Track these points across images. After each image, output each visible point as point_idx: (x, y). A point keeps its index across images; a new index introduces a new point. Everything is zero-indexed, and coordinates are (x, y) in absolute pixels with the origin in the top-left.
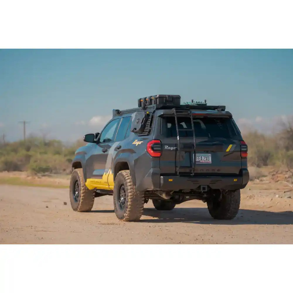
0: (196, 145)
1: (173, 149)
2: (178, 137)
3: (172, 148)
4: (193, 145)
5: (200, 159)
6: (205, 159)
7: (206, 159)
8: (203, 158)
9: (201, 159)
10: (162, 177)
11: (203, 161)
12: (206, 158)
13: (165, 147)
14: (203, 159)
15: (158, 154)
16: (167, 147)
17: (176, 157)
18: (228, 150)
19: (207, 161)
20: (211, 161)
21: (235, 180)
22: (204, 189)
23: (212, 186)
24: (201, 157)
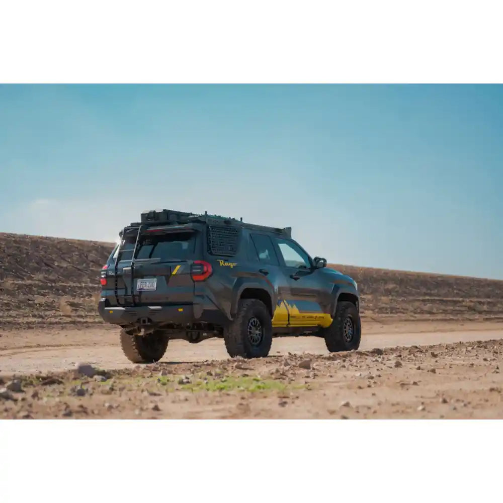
5: (144, 286)
6: (150, 286)
11: (147, 288)
13: (109, 273)
17: (116, 285)
18: (174, 273)
19: (152, 288)
20: (155, 286)
21: (181, 310)
22: (144, 321)
23: (152, 318)
24: (146, 283)
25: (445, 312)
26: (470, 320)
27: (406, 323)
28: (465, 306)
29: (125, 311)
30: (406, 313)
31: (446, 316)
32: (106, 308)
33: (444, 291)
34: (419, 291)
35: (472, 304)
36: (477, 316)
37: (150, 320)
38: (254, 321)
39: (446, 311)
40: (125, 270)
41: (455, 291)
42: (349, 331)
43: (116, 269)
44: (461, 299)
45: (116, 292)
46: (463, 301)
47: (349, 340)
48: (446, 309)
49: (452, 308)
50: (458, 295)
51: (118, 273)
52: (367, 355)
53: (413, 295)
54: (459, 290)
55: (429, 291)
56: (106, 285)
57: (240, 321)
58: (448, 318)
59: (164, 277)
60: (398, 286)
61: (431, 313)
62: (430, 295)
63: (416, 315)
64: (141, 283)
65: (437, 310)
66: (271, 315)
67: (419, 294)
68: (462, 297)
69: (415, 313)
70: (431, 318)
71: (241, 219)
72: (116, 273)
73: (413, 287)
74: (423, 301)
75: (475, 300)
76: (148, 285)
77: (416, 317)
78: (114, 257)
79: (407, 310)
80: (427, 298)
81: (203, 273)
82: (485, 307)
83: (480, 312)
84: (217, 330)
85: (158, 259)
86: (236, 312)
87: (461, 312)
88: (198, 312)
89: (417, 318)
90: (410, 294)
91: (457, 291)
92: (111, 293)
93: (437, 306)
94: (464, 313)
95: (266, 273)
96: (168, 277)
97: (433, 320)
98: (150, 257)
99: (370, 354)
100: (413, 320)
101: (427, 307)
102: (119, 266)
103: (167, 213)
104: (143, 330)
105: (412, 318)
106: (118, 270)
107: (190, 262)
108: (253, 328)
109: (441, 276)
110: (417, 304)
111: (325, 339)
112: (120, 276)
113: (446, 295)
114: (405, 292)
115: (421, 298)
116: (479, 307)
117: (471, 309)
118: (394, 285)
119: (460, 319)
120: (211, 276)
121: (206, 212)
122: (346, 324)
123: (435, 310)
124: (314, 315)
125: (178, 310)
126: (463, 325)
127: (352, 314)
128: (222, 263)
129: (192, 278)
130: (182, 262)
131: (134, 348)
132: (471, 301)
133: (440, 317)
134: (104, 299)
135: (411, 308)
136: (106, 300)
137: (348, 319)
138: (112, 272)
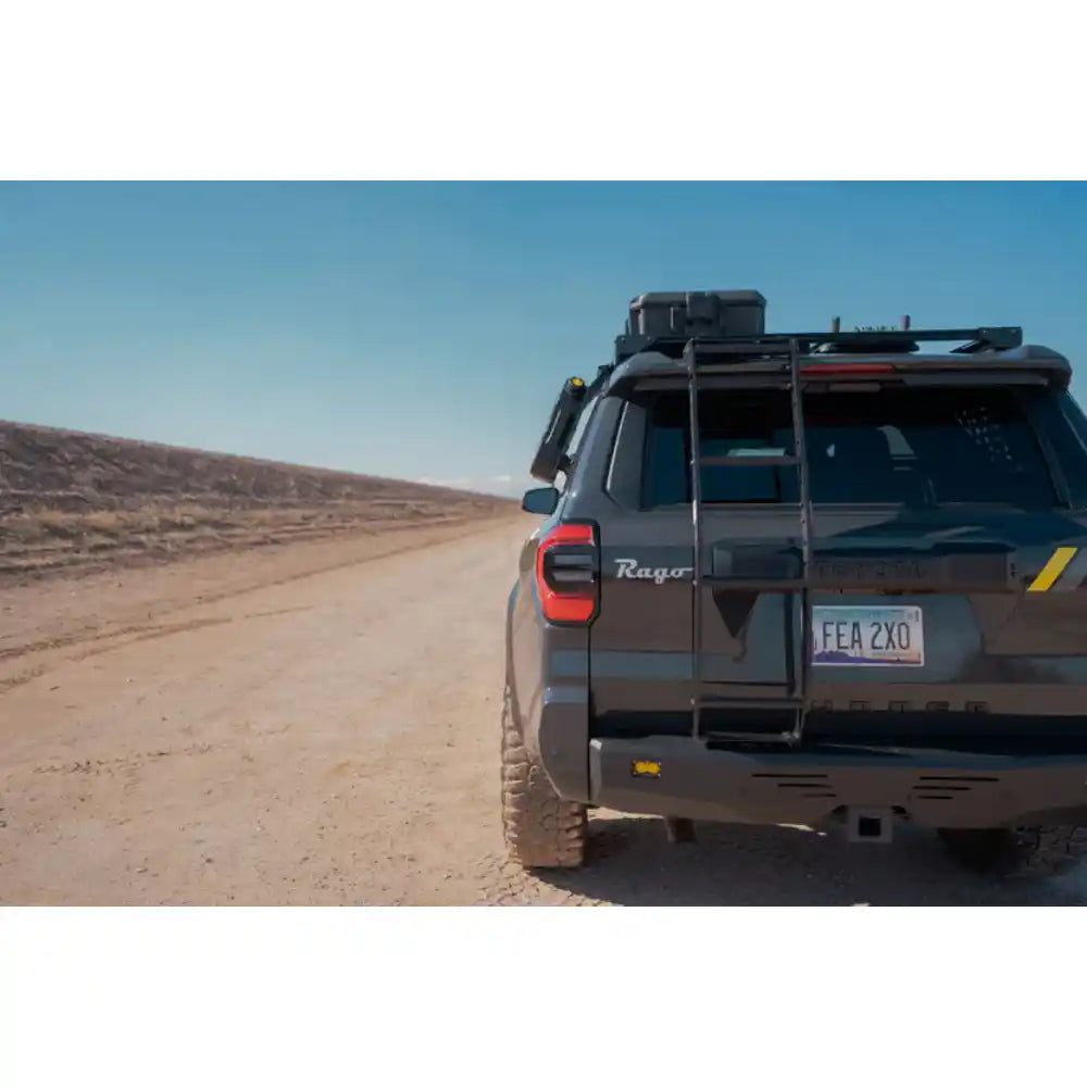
0: (816, 553)
1: (669, 580)
2: (695, 503)
3: (660, 576)
4: (799, 553)
5: (846, 641)
6: (882, 640)
7: (890, 639)
8: (867, 632)
9: (857, 641)
10: (596, 744)
11: (869, 653)
12: (890, 632)
13: (619, 565)
14: (866, 641)
15: (580, 610)
16: (628, 565)
18: (1040, 583)
19: (899, 654)
20: (919, 648)
22: (872, 827)
24: (856, 625)
76: (868, 635)
138: (640, 565)
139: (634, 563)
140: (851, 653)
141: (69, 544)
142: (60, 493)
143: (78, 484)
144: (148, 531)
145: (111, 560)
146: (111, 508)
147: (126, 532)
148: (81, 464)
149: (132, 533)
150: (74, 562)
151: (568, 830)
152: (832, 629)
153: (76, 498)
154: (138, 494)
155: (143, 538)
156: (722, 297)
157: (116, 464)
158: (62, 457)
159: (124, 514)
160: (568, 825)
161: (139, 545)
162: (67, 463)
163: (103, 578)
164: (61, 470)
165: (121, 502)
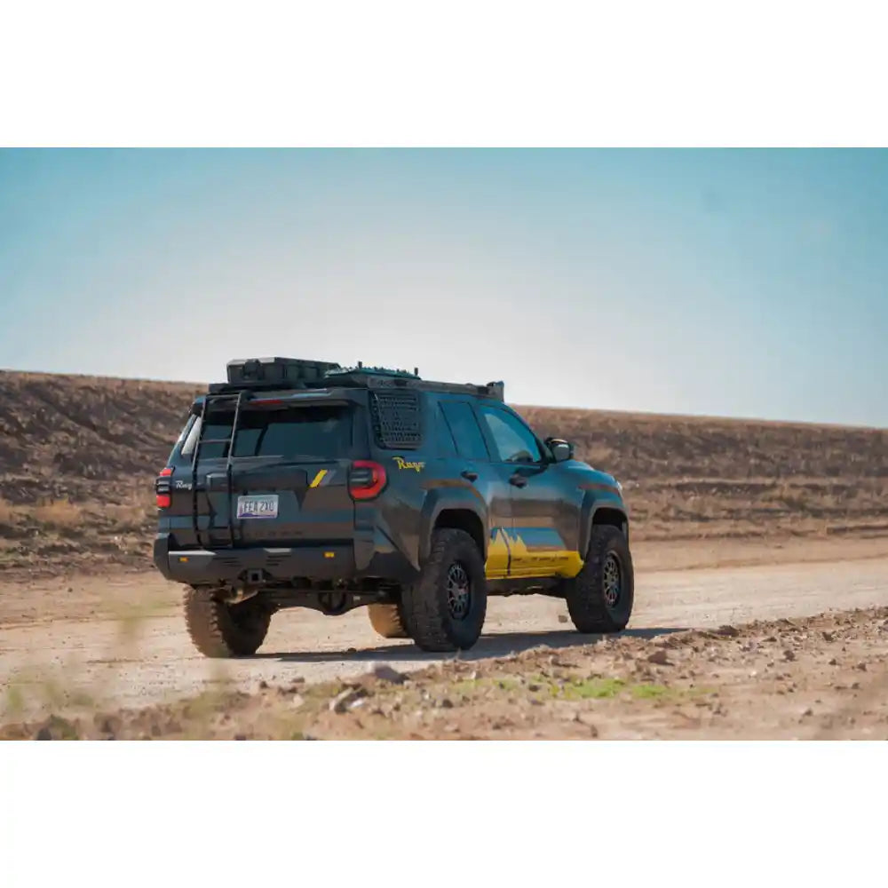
3: (190, 487)
5: (252, 509)
6: (264, 508)
7: (266, 508)
8: (260, 505)
9: (256, 509)
11: (259, 512)
12: (267, 505)
13: (177, 483)
14: (259, 509)
16: (180, 483)
17: (195, 507)
18: (315, 484)
19: (269, 513)
20: (276, 510)
21: (330, 555)
22: (255, 577)
23: (272, 570)
24: (256, 504)
25: (733, 514)
26: (796, 534)
27: (651, 544)
28: (780, 499)
29: (214, 558)
30: (645, 519)
31: (736, 526)
32: (170, 553)
33: (724, 462)
34: (666, 463)
35: (796, 494)
36: (810, 524)
37: (266, 575)
38: (456, 571)
39: (739, 511)
40: (212, 479)
41: (752, 461)
42: (611, 581)
43: (195, 477)
44: (768, 481)
45: (195, 522)
46: (774, 486)
47: (612, 600)
48: (734, 507)
49: (748, 504)
50: (759, 470)
51: (199, 484)
52: (714, 638)
53: (654, 475)
54: (762, 457)
55: (689, 464)
56: (170, 505)
57: (435, 572)
58: (741, 530)
59: (292, 492)
60: (617, 453)
61: (701, 518)
62: (695, 472)
63: (669, 525)
64: (246, 503)
65: (714, 510)
66: (483, 557)
67: (666, 471)
68: (769, 475)
69: (666, 519)
70: (704, 531)
71: (416, 370)
72: (195, 484)
73: (652, 455)
74: (680, 487)
75: (801, 480)
76: (260, 507)
77: (667, 530)
78: (183, 452)
79: (646, 511)
80: (686, 480)
81: (370, 485)
82: (829, 501)
83: (817, 514)
84: (384, 590)
85: (276, 458)
86: (428, 553)
87: (770, 514)
88: (362, 559)
89: (672, 533)
90: (647, 472)
91: (758, 462)
92: (186, 522)
93: (714, 500)
94: (779, 518)
95: (473, 478)
96: (302, 491)
97: (708, 537)
98: (256, 454)
99: (719, 636)
100: (664, 539)
101: (691, 503)
102: (200, 470)
103: (281, 363)
104: (240, 592)
105: (662, 533)
106: (199, 479)
107: (344, 463)
108: (455, 584)
109: (713, 423)
110: (665, 497)
111: (567, 601)
112: (202, 490)
113: (731, 473)
114: (633, 468)
115: (674, 481)
116: (815, 500)
117: (795, 506)
118: (609, 451)
119: (772, 532)
120: (385, 489)
121: (360, 364)
122: (607, 570)
123: (709, 513)
124: (551, 554)
125: (323, 555)
126: (780, 547)
127: (616, 551)
128: (401, 464)
129: (351, 496)
130: (329, 464)
131: (215, 626)
132: (793, 486)
133: (724, 527)
134: (166, 535)
135: (654, 508)
136: (171, 536)
137: (611, 561)
138: (184, 483)
139: (182, 482)
140: (254, 514)
141: (16, 544)
142: (9, 477)
143: (34, 462)
144: (127, 529)
145: (67, 564)
146: (78, 497)
147: (93, 532)
148: (40, 430)
149: (102, 533)
150: (18, 565)
151: (212, 624)
152: (248, 505)
153: (29, 484)
154: (121, 476)
155: (116, 539)
156: (262, 362)
157: (94, 428)
158: (12, 421)
159: (93, 506)
160: (211, 621)
161: (108, 547)
162: (19, 432)
163: (51, 583)
164: (12, 442)
165: (95, 489)
